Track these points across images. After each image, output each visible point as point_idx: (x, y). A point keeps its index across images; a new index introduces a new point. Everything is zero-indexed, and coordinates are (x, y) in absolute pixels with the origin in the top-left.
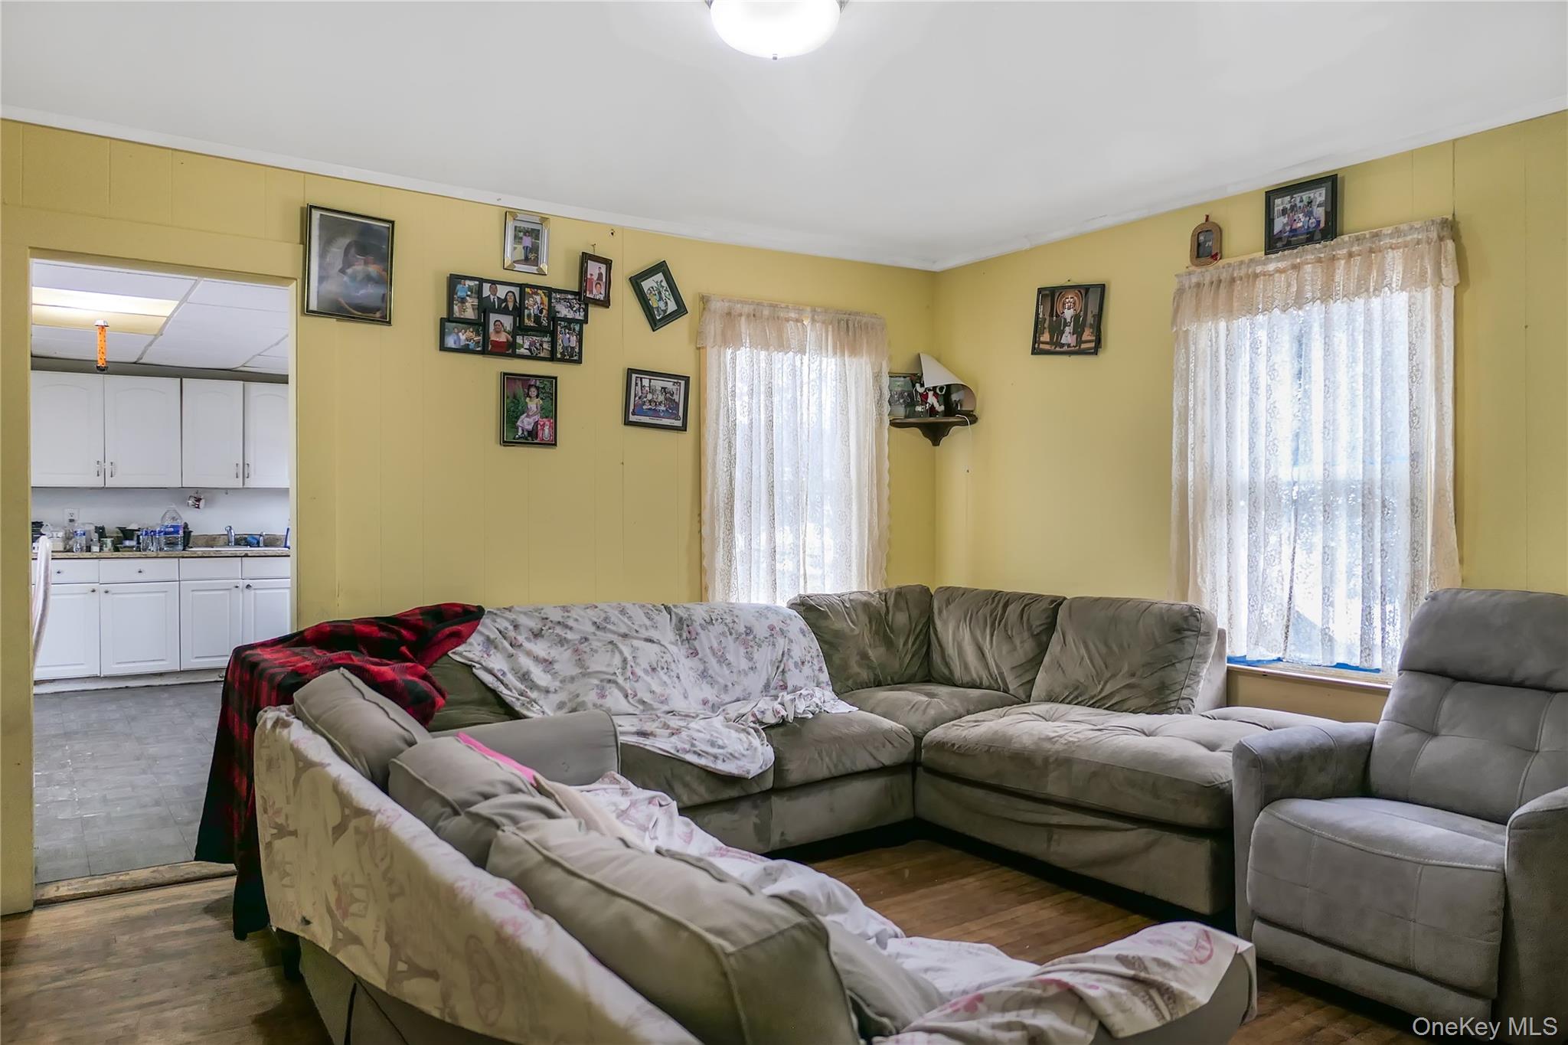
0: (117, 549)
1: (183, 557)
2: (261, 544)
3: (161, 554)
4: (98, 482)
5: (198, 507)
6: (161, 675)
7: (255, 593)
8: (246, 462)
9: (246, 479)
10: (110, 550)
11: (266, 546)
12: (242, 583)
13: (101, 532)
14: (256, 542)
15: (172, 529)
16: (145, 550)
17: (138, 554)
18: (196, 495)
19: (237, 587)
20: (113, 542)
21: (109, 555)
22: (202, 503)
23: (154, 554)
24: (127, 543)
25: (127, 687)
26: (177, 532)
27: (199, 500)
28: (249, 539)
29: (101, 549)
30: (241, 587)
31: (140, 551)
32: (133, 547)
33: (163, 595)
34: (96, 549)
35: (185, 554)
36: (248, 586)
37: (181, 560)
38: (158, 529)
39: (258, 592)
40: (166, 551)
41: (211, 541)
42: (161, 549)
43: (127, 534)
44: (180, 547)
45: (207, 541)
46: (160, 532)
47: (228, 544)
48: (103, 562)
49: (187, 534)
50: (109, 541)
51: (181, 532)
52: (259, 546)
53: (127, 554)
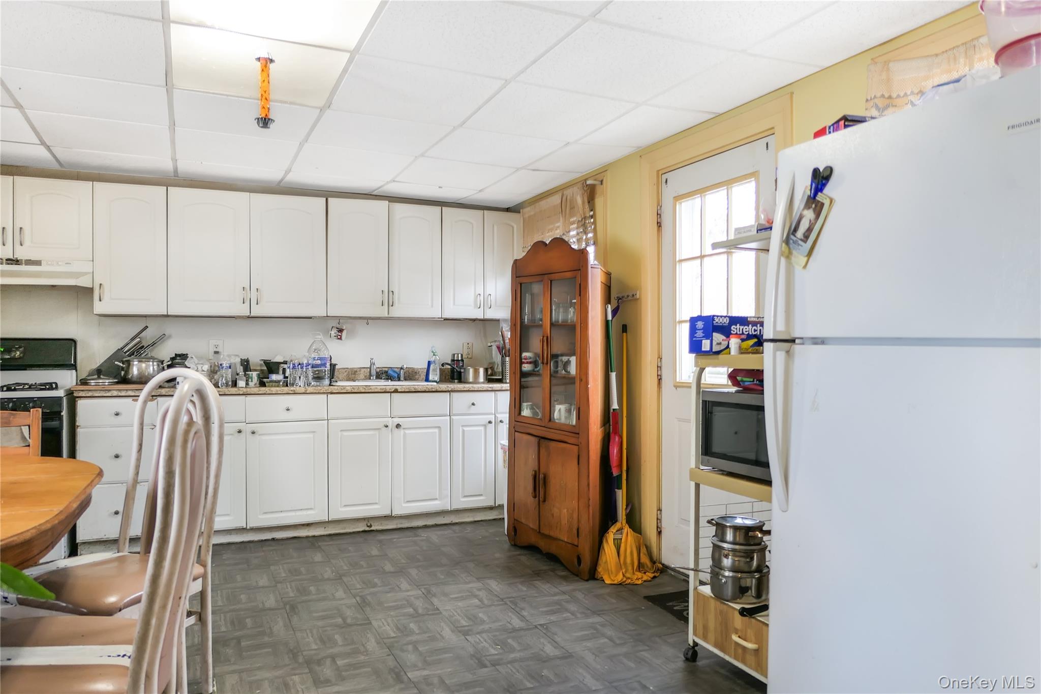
0: (262, 384)
1: (332, 393)
2: (402, 378)
3: (310, 389)
4: (244, 311)
5: (341, 339)
6: (308, 525)
7: (405, 433)
8: (390, 290)
9: (390, 308)
10: (255, 384)
11: (405, 379)
12: (392, 422)
13: (246, 365)
14: (396, 375)
15: (319, 362)
16: (293, 385)
17: (286, 389)
18: (338, 326)
19: (387, 426)
20: (258, 376)
21: (256, 390)
22: (344, 334)
23: (302, 390)
24: (274, 377)
25: (273, 539)
26: (324, 365)
27: (341, 331)
28: (390, 372)
29: (247, 384)
30: (390, 427)
31: (287, 386)
32: (279, 382)
33: (311, 435)
34: (242, 383)
35: (331, 389)
36: (398, 426)
37: (330, 396)
38: (305, 362)
39: (407, 432)
40: (313, 386)
41: (352, 375)
42: (309, 384)
43: (271, 367)
44: (327, 382)
45: (348, 374)
46: (308, 365)
47: (369, 377)
48: (249, 398)
49: (333, 366)
50: (254, 375)
51: (328, 365)
52: (399, 380)
53: (274, 390)
